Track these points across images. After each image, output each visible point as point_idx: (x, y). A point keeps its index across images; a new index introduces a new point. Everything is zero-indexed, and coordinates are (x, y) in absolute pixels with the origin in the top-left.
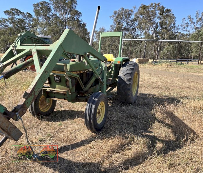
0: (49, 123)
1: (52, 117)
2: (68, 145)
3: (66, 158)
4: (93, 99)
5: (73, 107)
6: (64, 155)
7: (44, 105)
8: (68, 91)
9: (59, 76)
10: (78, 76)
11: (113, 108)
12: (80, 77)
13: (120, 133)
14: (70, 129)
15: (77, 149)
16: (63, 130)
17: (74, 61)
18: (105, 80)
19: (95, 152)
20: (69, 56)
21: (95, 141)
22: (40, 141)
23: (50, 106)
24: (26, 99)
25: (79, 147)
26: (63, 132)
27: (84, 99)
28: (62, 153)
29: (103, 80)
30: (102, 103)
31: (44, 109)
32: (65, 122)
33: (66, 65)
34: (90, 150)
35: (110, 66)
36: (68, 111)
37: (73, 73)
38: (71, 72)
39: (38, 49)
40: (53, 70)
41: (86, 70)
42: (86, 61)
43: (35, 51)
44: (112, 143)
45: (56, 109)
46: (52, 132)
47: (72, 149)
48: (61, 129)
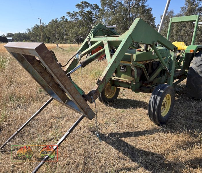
0: (113, 109)
1: (116, 104)
2: (131, 131)
3: (129, 143)
4: (159, 90)
5: (135, 97)
6: (127, 140)
7: (109, 92)
8: (133, 80)
9: (125, 66)
10: (143, 66)
11: (179, 102)
12: (145, 67)
13: (188, 130)
14: (132, 117)
15: (140, 137)
16: (125, 117)
17: (140, 51)
18: (173, 71)
19: (158, 143)
20: (134, 46)
21: (158, 133)
22: (105, 123)
23: (114, 94)
24: (99, 85)
25: (141, 135)
26: (125, 119)
27: (148, 89)
28: (125, 137)
29: (171, 71)
30: (168, 96)
31: (108, 95)
32: (128, 110)
33: (133, 55)
34: (153, 141)
35: (179, 56)
36: (130, 100)
37: (139, 63)
38: (137, 62)
39: (109, 40)
40: (122, 60)
41: (153, 60)
42: (153, 51)
43: (106, 42)
44: (177, 138)
45: (120, 96)
46: (116, 118)
47: (135, 136)
48: (124, 116)
